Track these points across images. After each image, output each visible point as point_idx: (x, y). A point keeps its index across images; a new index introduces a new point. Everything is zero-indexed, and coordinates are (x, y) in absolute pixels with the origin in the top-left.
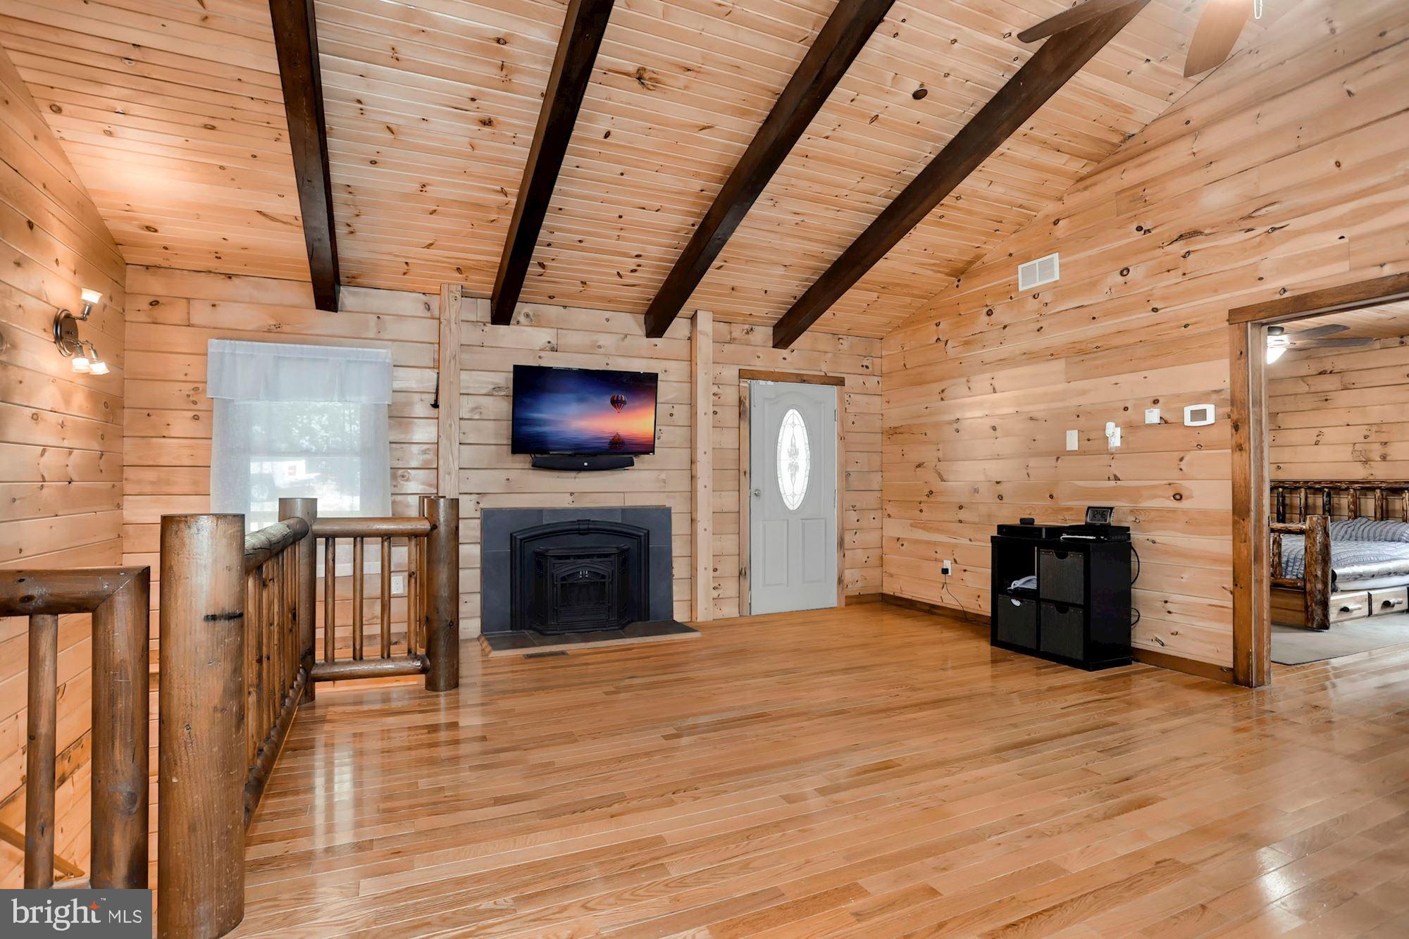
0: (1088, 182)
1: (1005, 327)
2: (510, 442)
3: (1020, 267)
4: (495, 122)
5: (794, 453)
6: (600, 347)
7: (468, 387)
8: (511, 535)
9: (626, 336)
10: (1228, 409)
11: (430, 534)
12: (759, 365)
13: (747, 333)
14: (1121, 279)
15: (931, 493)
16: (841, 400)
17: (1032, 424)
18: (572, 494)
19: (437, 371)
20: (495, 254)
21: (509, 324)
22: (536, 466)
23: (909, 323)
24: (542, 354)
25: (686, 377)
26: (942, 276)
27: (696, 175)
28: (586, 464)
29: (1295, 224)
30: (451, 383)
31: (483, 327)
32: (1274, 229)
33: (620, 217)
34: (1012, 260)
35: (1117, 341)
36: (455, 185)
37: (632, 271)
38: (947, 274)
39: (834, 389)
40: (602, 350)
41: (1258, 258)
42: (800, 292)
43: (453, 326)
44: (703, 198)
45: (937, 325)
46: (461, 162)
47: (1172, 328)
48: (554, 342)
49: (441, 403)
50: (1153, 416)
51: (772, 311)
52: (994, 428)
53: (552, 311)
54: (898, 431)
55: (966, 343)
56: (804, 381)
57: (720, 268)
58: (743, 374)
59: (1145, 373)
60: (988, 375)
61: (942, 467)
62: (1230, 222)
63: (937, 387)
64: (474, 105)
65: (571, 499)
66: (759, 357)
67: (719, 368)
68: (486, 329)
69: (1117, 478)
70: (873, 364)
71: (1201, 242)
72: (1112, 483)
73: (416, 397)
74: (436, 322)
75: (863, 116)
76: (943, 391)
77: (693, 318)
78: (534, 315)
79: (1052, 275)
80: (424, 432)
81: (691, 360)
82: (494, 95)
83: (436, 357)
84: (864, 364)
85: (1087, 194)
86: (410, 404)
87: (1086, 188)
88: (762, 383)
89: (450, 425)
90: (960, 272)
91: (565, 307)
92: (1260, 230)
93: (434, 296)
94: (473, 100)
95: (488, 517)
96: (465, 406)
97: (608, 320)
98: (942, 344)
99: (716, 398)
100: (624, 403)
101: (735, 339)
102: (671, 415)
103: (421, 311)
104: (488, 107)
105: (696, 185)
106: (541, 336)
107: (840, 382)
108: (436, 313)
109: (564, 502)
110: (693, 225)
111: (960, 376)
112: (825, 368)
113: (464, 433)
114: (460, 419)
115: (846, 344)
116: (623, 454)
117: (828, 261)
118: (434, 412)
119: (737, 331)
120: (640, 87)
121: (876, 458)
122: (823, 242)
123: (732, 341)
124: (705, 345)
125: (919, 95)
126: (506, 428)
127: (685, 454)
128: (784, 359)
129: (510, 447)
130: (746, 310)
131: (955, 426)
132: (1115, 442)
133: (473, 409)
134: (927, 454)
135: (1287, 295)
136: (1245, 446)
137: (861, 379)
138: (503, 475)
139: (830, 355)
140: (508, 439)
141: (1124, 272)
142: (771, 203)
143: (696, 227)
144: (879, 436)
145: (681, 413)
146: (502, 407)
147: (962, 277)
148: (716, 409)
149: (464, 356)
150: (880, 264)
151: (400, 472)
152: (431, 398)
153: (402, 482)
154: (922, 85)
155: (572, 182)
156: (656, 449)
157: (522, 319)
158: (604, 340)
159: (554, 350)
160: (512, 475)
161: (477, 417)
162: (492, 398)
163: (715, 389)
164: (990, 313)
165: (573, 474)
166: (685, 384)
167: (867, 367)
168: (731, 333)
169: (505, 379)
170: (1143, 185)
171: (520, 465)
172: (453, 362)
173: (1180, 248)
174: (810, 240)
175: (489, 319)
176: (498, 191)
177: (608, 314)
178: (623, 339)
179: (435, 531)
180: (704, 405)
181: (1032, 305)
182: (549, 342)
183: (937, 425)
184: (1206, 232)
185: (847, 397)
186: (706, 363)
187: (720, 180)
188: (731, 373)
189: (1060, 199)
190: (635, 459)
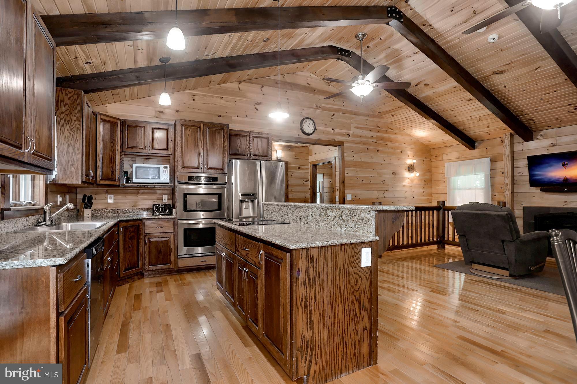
8: (535, 216)
21: (533, 141)
24: (548, 148)
31: (522, 144)
37: (574, 109)
43: (507, 147)
48: (554, 142)
49: (504, 172)
53: (553, 131)
68: (524, 144)
73: (499, 170)
78: (544, 134)
91: (560, 128)
100: (568, 165)
113: (516, 181)
151: (495, 194)
157: (539, 137)
159: (555, 146)
161: (520, 175)
162: (525, 168)
182: (552, 143)
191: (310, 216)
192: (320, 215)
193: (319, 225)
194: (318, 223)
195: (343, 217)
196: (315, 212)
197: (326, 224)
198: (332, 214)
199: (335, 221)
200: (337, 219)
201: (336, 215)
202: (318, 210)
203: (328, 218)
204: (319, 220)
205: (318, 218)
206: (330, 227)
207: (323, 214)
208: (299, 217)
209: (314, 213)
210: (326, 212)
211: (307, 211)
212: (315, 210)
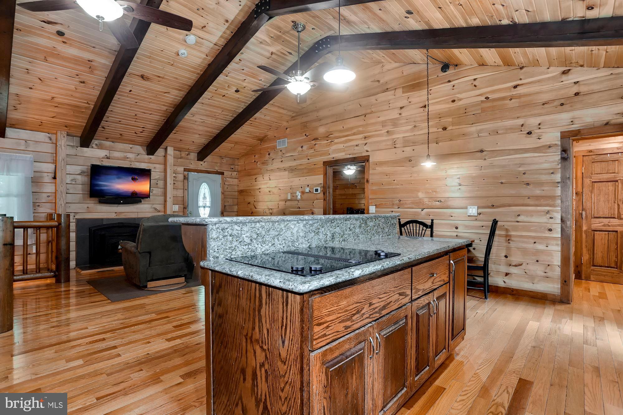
0: (295, 118)
1: (273, 159)
2: (89, 193)
3: (277, 141)
4: (86, 83)
5: (205, 198)
6: (128, 158)
7: (70, 172)
8: (89, 228)
9: (139, 154)
10: (323, 189)
11: (58, 227)
12: (192, 167)
13: (187, 155)
14: (301, 149)
15: (252, 212)
16: (223, 179)
17: (279, 190)
18: (116, 213)
19: (55, 164)
20: (84, 123)
21: (88, 148)
22: (101, 202)
23: (247, 154)
24: (103, 160)
25: (162, 170)
26: (256, 140)
27: (164, 105)
28: (122, 202)
29: (336, 141)
30: (62, 169)
31: (76, 148)
32: (332, 141)
33: (136, 115)
34: (275, 138)
35: (300, 167)
36: (68, 99)
37: (141, 132)
38: (257, 140)
39: (219, 177)
40: (128, 159)
41: (329, 148)
42: (206, 142)
43: (63, 147)
44: (167, 112)
45: (255, 156)
46: (70, 93)
47: (312, 165)
48: (108, 155)
49: (57, 177)
50: (307, 190)
51: (195, 148)
52: (270, 192)
53: (108, 143)
54: (243, 191)
55: (263, 163)
56: (209, 173)
57: (175, 133)
58: (185, 170)
59: (306, 177)
60: (268, 174)
61: (255, 203)
62: (324, 137)
63: (254, 177)
64: (78, 76)
65: (115, 215)
66: (192, 164)
67: (176, 168)
68: (78, 149)
69: (299, 208)
70: (235, 168)
71: (318, 142)
72: (298, 209)
73: (46, 174)
74: (54, 145)
75: (220, 95)
76: (256, 178)
77: (166, 149)
78: (99, 145)
79: (285, 145)
80: (49, 188)
81: (165, 164)
82: (85, 75)
83: (55, 159)
84: (231, 167)
85: (294, 122)
86: (42, 177)
87: (294, 120)
88: (193, 173)
89: (62, 186)
90: (262, 139)
91: (113, 142)
92: (329, 141)
93: (53, 135)
94: (77, 75)
95: (79, 221)
96: (68, 179)
97: (131, 148)
98: (256, 163)
99: (175, 178)
100: (137, 179)
101: (182, 157)
102: (157, 184)
103: (48, 140)
104: (83, 78)
105: (164, 108)
106: (102, 153)
107: (222, 174)
108: (54, 141)
109: (113, 216)
110: (164, 120)
111: (261, 174)
112: (217, 169)
113: (68, 189)
114: (66, 184)
115: (225, 161)
116: (137, 198)
117: (215, 134)
118: (53, 181)
119: (183, 154)
120: (142, 79)
121: (236, 200)
122: (212, 128)
123: (181, 158)
124: (170, 160)
125: (237, 91)
126: (88, 188)
127: (162, 198)
128: (201, 165)
129: (89, 195)
130: (187, 147)
131: (259, 190)
132: (299, 197)
133: (72, 180)
134: (251, 199)
135: (334, 159)
136: (326, 200)
137: (230, 173)
138: (86, 206)
139: (219, 164)
140: (88, 191)
141: (302, 147)
142: (192, 116)
143: (165, 121)
144: (237, 193)
145: (161, 183)
146: (86, 179)
147: (262, 141)
148: (174, 182)
149: (68, 159)
150: (233, 136)
151: (37, 204)
152: (53, 175)
153: (38, 208)
154: (237, 89)
155: (117, 103)
156: (150, 197)
157: (94, 146)
158: (130, 155)
159: (108, 158)
160: (90, 205)
161: (74, 183)
162: (80, 176)
163: (174, 175)
164: (269, 154)
165: (116, 205)
166: (162, 173)
167: (233, 169)
168: (181, 155)
169: (86, 168)
170: (306, 122)
171: (94, 202)
172: (63, 161)
173: (313, 142)
174: (208, 127)
175: (79, 145)
176: (86, 103)
177: (131, 146)
178: (137, 156)
179: (60, 226)
180: (169, 181)
181: (280, 153)
182: (106, 155)
183: (254, 190)
184: (319, 139)
185: (225, 179)
186: (171, 166)
187: (173, 108)
188: (181, 169)
189: (288, 122)
190: (142, 200)
191: (348, 229)
192: (360, 227)
193: (359, 238)
194: (358, 237)
195: (381, 226)
196: (354, 224)
197: (367, 235)
198: (371, 224)
199: (374, 230)
200: (376, 227)
201: (375, 225)
202: (358, 222)
203: (368, 228)
204: (359, 232)
205: (357, 230)
206: (370, 238)
207: (363, 225)
208: (329, 235)
209: (352, 226)
210: (366, 223)
211: (343, 225)
212: (354, 222)
